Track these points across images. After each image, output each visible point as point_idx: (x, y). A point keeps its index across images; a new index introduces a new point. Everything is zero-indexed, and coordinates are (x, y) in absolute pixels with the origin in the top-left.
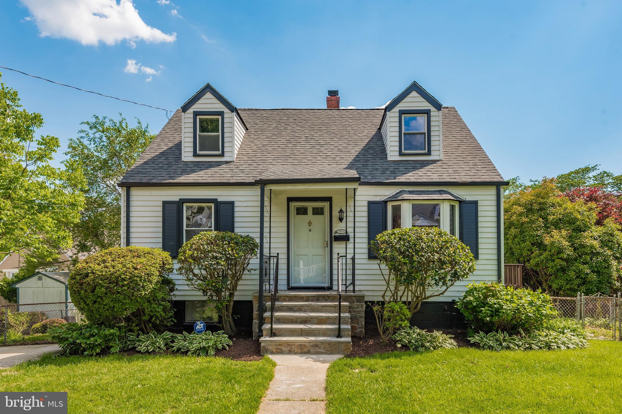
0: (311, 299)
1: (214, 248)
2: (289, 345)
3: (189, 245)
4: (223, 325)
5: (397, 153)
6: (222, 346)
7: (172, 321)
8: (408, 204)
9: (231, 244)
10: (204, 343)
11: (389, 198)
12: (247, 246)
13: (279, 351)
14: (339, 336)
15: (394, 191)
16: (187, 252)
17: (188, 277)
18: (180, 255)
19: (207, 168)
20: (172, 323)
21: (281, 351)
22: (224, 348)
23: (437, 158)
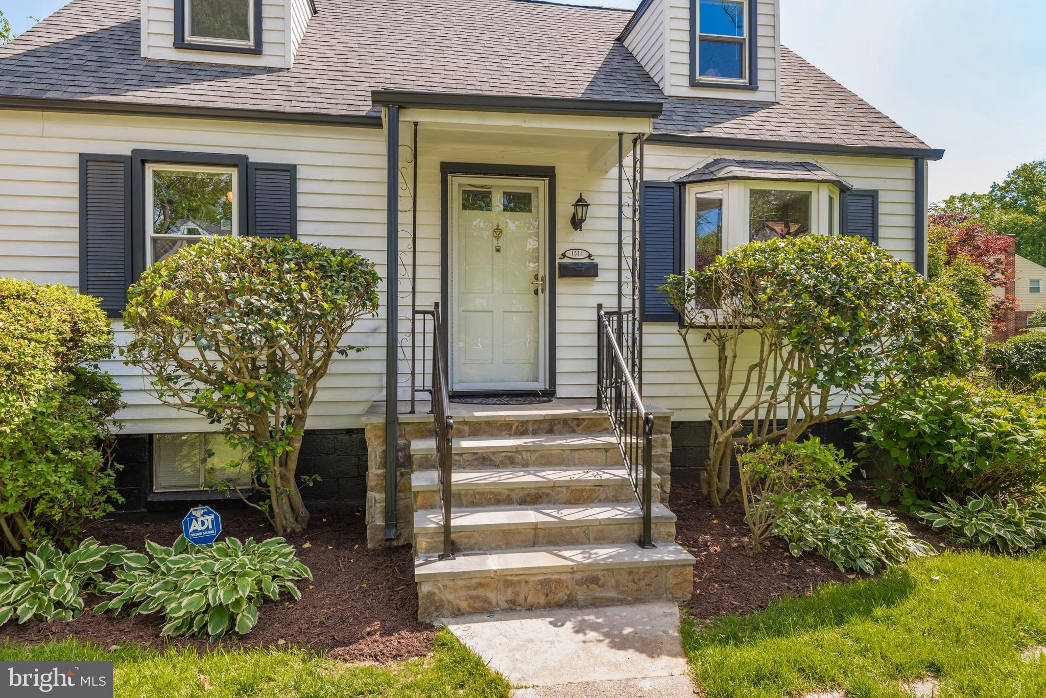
0: (530, 427)
1: (251, 282)
2: (508, 584)
3: (164, 272)
4: (271, 507)
5: (685, 81)
6: (281, 586)
7: (109, 500)
8: (743, 188)
9: (308, 272)
10: (221, 593)
11: (689, 175)
12: (356, 278)
13: (477, 605)
14: (645, 541)
15: (700, 160)
16: (157, 292)
17: (160, 374)
18: (133, 302)
19: (215, 78)
20: (110, 509)
21: (486, 606)
22: (286, 595)
23: (769, 98)
